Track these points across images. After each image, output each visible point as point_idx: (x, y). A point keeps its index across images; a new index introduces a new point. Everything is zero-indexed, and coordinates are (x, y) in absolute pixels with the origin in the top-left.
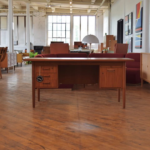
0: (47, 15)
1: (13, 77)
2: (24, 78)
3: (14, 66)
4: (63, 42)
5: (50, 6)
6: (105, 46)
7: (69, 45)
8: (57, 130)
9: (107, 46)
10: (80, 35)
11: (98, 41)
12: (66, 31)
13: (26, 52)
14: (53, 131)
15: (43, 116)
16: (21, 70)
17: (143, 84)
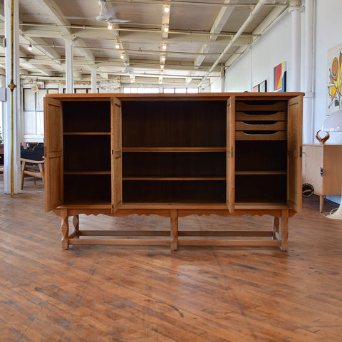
0: (122, 87)
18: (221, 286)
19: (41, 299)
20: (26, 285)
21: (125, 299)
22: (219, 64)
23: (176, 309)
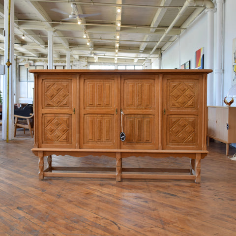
0: (89, 64)
5: (93, 55)
18: (149, 208)
19: (20, 215)
20: (11, 205)
21: (80, 216)
22: (157, 49)
23: (116, 224)
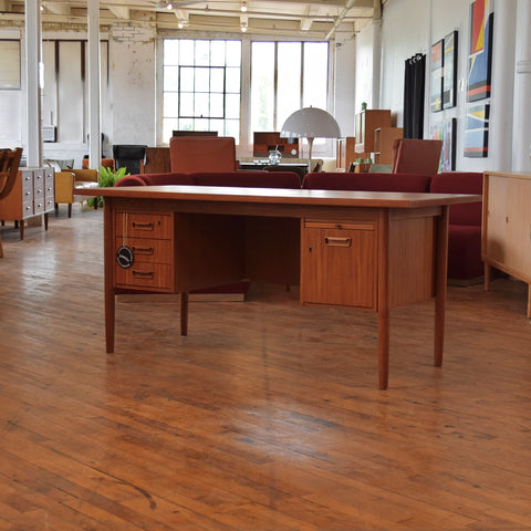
0: (160, 37)
1: (42, 253)
2: (80, 258)
3: (46, 215)
4: (216, 133)
5: (170, 7)
6: (359, 147)
7: (237, 143)
8: (192, 436)
9: (369, 147)
10: (275, 110)
11: (337, 129)
12: (224, 93)
13: (85, 167)
14: (179, 438)
15: (147, 386)
16: (71, 229)
17: (490, 280)
